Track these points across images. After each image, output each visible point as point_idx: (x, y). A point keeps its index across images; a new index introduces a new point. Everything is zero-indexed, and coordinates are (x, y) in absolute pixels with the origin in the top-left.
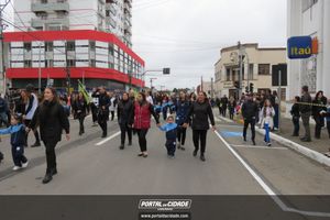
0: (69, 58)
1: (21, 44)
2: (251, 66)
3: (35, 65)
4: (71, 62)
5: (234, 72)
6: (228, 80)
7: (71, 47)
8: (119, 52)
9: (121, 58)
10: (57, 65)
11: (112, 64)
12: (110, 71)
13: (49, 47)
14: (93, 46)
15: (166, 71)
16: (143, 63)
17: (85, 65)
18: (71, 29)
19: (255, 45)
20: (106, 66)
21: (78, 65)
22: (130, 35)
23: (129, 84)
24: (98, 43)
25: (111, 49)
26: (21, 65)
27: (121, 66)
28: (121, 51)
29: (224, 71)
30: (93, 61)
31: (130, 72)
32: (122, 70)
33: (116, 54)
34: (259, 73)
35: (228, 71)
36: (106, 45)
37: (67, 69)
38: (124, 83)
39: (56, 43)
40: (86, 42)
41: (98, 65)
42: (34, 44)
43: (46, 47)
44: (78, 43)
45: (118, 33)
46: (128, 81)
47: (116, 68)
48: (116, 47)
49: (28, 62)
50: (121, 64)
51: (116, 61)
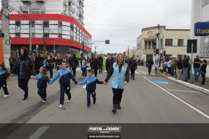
0: (45, 32)
1: (14, 22)
3: (22, 36)
4: (46, 35)
6: (146, 49)
7: (46, 25)
10: (37, 36)
11: (72, 37)
12: (71, 41)
13: (32, 24)
15: (107, 42)
16: (90, 36)
17: (56, 36)
18: (47, 13)
19: (164, 27)
20: (68, 38)
21: (51, 36)
22: (83, 18)
24: (64, 23)
25: (72, 28)
26: (14, 36)
27: (78, 39)
28: (78, 29)
30: (61, 34)
31: (83, 42)
32: (78, 41)
33: (75, 30)
34: (166, 45)
35: (146, 43)
36: (69, 24)
37: (43, 39)
38: (79, 49)
39: (37, 22)
40: (56, 22)
41: (64, 37)
42: (22, 22)
44: (51, 22)
45: (77, 17)
47: (75, 39)
48: (75, 26)
49: (18, 34)
50: (78, 37)
51: (75, 35)
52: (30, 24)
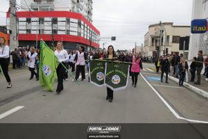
0: (54, 29)
1: (25, 19)
2: (168, 37)
3: (33, 32)
4: (55, 31)
5: (156, 40)
6: (153, 46)
7: (55, 21)
8: (84, 26)
9: (86, 29)
10: (46, 33)
11: (79, 33)
12: (79, 37)
13: (41, 21)
14: (68, 21)
15: (114, 39)
16: (99, 33)
17: (64, 33)
18: (56, 10)
19: (171, 24)
20: (76, 34)
21: (59, 33)
22: (92, 15)
23: (90, 46)
24: (71, 20)
25: (79, 24)
26: (25, 32)
27: (85, 34)
28: (86, 25)
29: (150, 40)
30: (68, 31)
31: (90, 38)
32: (85, 37)
33: (82, 27)
34: (173, 42)
36: (76, 21)
37: (52, 36)
38: (87, 46)
39: (46, 19)
40: (64, 19)
41: (71, 33)
42: (33, 19)
43: (39, 21)
44: (59, 19)
45: (84, 13)
46: (89, 44)
47: (82, 35)
48: (82, 23)
49: (29, 31)
50: (86, 33)
51: (82, 31)
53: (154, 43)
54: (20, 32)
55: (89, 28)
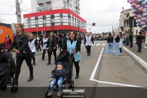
0: (52, 22)
1: (34, 18)
3: (40, 26)
7: (53, 17)
9: (74, 20)
10: (48, 25)
12: (69, 26)
14: (61, 16)
15: (94, 24)
16: (85, 22)
18: (53, 9)
21: (56, 24)
23: (79, 31)
24: (64, 15)
25: (69, 17)
28: (74, 17)
30: (62, 22)
32: (75, 26)
33: (72, 19)
35: (125, 22)
36: (67, 15)
39: (47, 16)
40: (59, 15)
41: (64, 24)
42: (39, 17)
44: (55, 15)
46: (77, 30)
47: (72, 25)
48: (71, 16)
49: (37, 25)
50: (74, 23)
51: (72, 22)
52: (43, 18)
53: (126, 25)
54: (32, 27)
55: (77, 19)
